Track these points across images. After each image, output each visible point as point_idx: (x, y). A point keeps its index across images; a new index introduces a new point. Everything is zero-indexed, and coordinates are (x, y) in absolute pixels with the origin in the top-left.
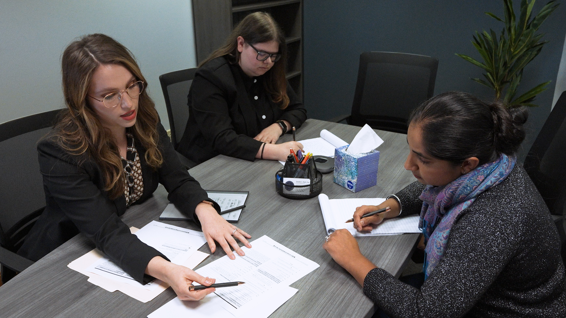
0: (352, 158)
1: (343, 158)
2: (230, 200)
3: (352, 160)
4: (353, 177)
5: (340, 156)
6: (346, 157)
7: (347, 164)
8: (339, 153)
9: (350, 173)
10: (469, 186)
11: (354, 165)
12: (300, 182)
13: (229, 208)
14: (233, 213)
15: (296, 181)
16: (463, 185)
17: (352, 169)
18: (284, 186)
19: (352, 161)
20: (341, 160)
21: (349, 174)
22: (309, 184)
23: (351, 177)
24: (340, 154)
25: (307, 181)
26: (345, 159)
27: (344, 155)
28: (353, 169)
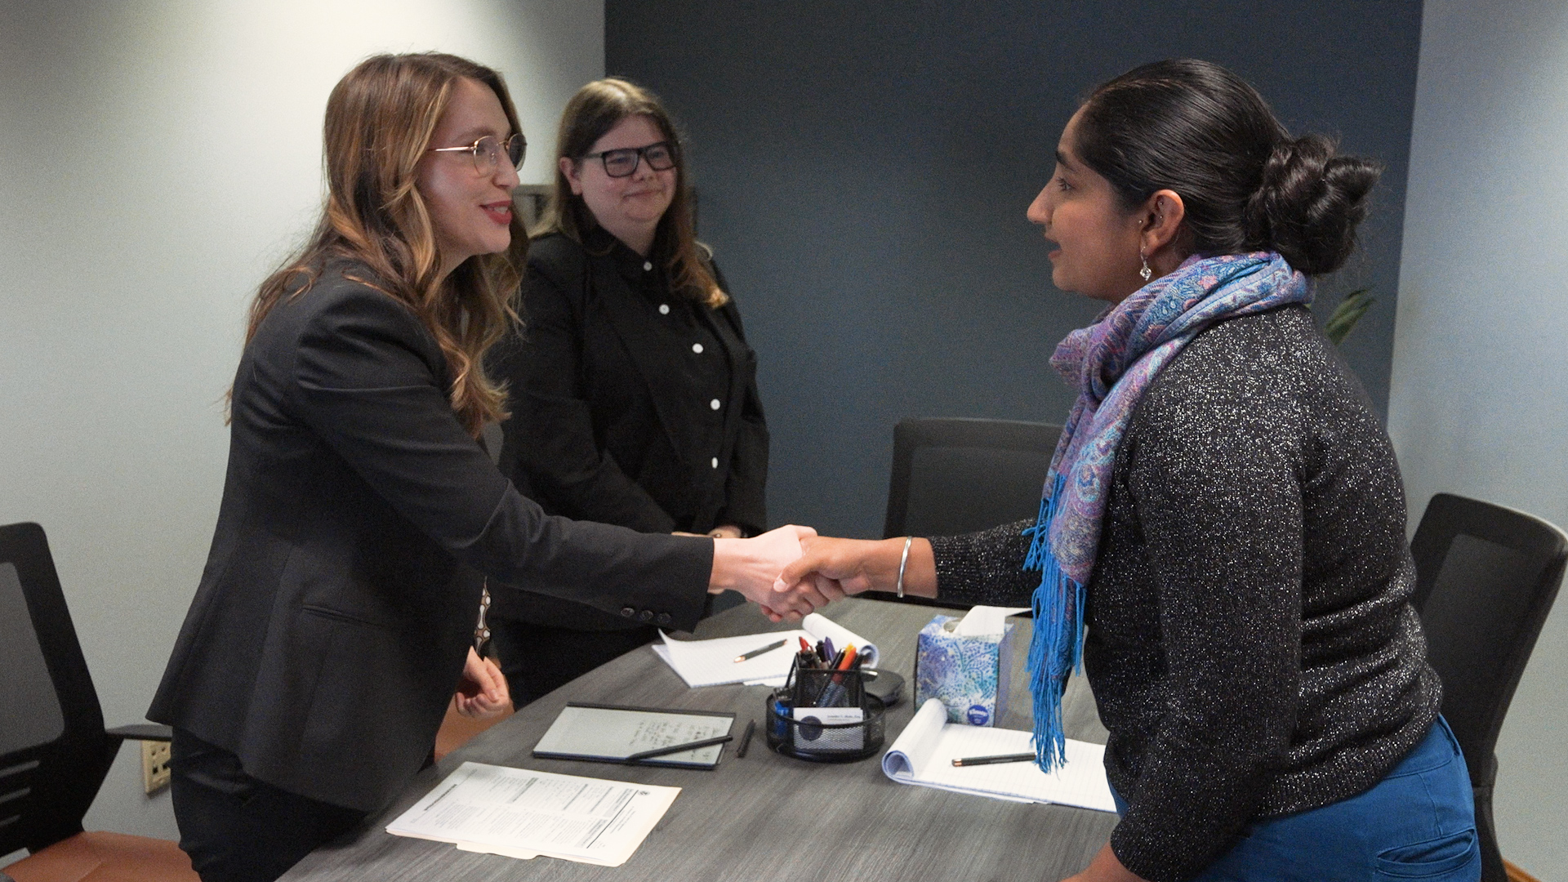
0: (983, 646)
1: (951, 652)
2: (692, 727)
3: (982, 651)
4: (988, 694)
5: (940, 648)
6: (962, 648)
7: (966, 663)
8: (937, 641)
9: (977, 685)
10: (1175, 300)
11: (990, 661)
12: (836, 717)
13: (691, 740)
14: (701, 752)
15: (824, 714)
16: (1162, 296)
17: (984, 672)
18: (796, 727)
19: (982, 654)
20: (943, 659)
21: (973, 688)
22: (860, 720)
23: (981, 694)
24: (939, 643)
25: (855, 714)
26: (959, 654)
27: (955, 644)
28: (987, 672)
